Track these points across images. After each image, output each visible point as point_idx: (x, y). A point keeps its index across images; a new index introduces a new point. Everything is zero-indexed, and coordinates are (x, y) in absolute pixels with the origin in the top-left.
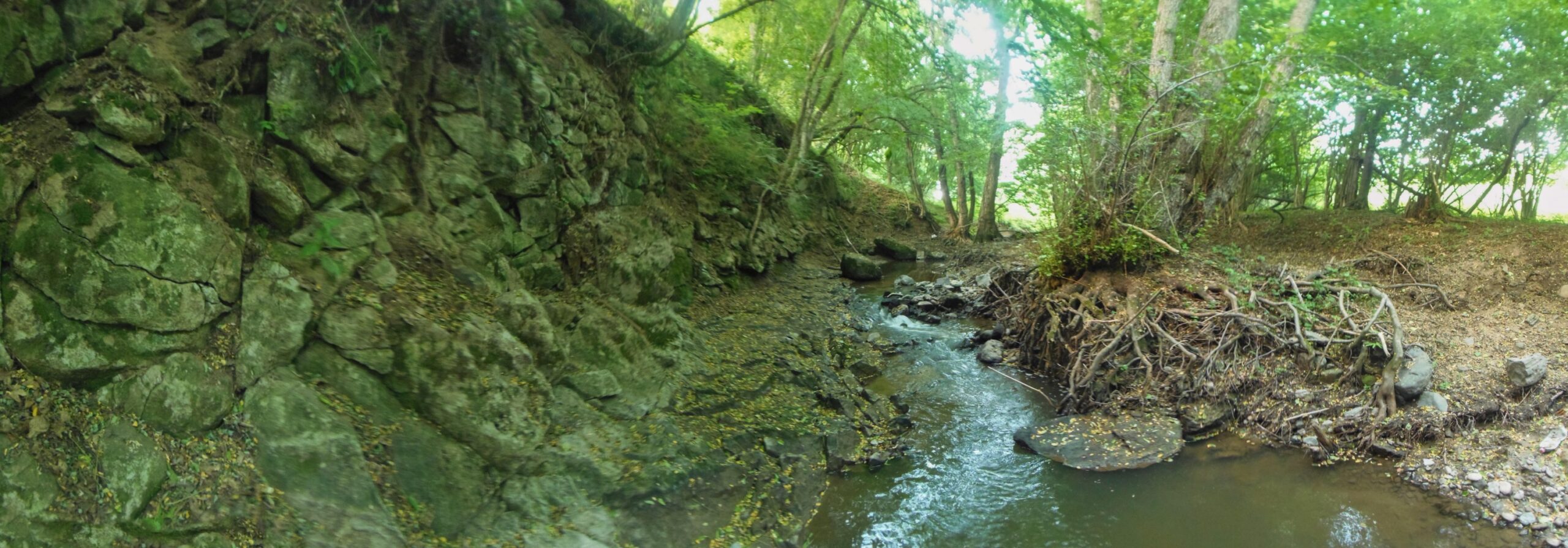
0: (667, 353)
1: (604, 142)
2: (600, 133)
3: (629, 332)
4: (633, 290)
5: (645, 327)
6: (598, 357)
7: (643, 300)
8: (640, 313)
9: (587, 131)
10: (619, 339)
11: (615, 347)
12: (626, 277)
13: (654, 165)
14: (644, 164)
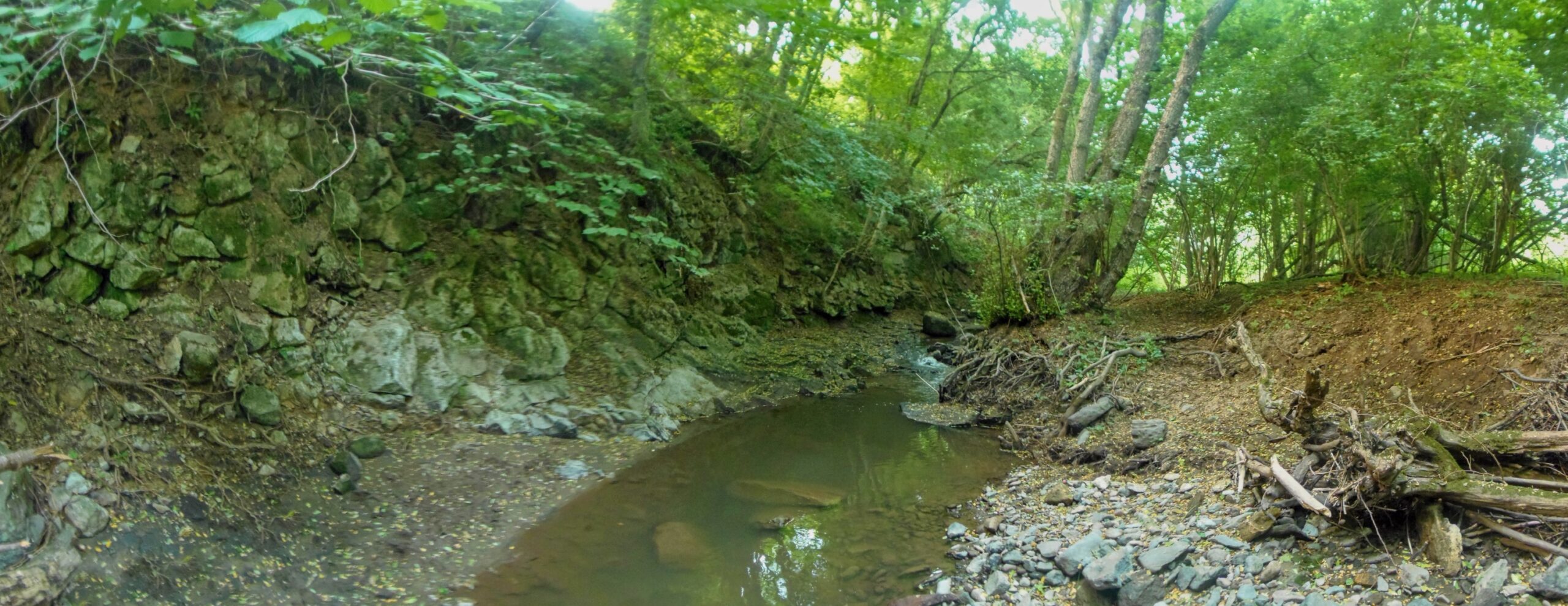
0: (737, 340)
1: (714, 224)
2: (712, 219)
3: (715, 325)
4: (721, 308)
5: (726, 326)
6: (699, 331)
7: (726, 314)
8: (724, 319)
9: (704, 219)
10: (710, 327)
11: (708, 331)
12: (717, 301)
13: (751, 236)
14: (743, 236)
